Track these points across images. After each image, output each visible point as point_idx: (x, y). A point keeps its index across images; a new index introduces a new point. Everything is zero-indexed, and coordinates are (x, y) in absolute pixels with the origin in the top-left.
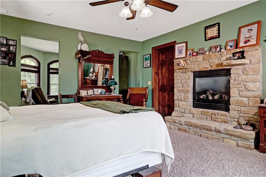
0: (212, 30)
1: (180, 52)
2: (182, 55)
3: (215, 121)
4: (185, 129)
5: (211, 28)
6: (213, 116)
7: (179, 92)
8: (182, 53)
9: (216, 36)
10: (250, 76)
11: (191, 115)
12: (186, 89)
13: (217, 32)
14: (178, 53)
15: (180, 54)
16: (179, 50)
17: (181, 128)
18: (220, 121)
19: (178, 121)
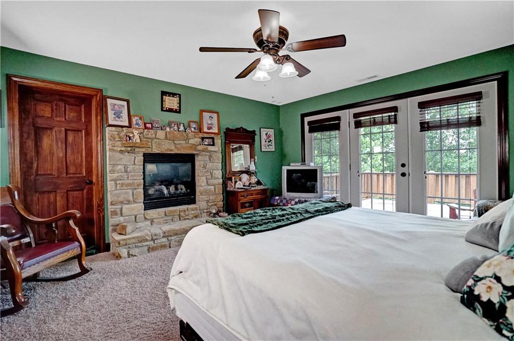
0: (171, 100)
1: (118, 115)
2: (122, 121)
3: (185, 219)
4: (163, 244)
5: (169, 96)
6: (182, 214)
7: (123, 188)
8: (121, 117)
9: (176, 110)
10: (215, 164)
11: (148, 223)
12: (136, 181)
13: (178, 105)
14: (114, 116)
15: (117, 119)
16: (115, 110)
17: (155, 245)
18: (190, 218)
19: (149, 237)
